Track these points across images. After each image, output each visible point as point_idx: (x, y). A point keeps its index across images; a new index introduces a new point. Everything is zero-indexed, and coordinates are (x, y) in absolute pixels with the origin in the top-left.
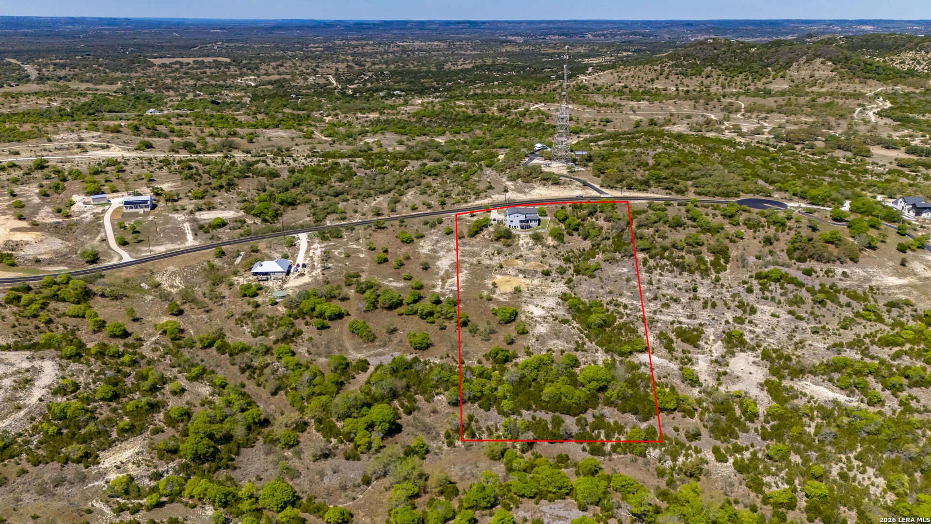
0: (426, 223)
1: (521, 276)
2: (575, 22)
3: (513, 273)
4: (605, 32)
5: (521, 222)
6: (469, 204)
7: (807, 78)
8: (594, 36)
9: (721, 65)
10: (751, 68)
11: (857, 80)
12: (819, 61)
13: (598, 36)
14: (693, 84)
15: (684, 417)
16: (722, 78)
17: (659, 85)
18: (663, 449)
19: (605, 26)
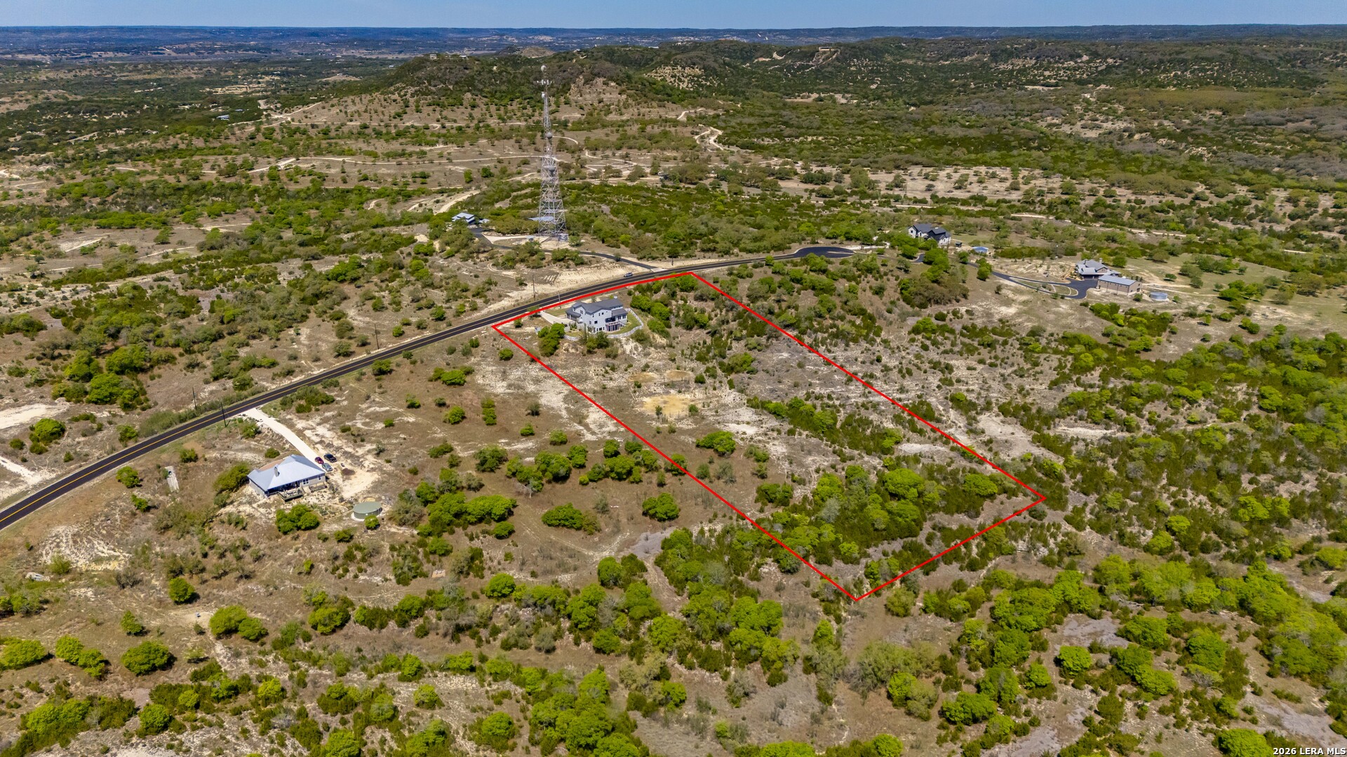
0: (452, 351)
1: (672, 391)
2: (121, 29)
3: (660, 390)
4: (192, 45)
5: (607, 320)
6: (484, 311)
7: (596, 104)
8: (177, 51)
9: (481, 91)
10: (522, 93)
11: (654, 104)
12: (600, 81)
13: (183, 51)
14: (459, 116)
15: (1009, 498)
16: (493, 108)
17: (410, 121)
18: (1026, 537)
19: (178, 36)
